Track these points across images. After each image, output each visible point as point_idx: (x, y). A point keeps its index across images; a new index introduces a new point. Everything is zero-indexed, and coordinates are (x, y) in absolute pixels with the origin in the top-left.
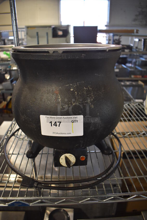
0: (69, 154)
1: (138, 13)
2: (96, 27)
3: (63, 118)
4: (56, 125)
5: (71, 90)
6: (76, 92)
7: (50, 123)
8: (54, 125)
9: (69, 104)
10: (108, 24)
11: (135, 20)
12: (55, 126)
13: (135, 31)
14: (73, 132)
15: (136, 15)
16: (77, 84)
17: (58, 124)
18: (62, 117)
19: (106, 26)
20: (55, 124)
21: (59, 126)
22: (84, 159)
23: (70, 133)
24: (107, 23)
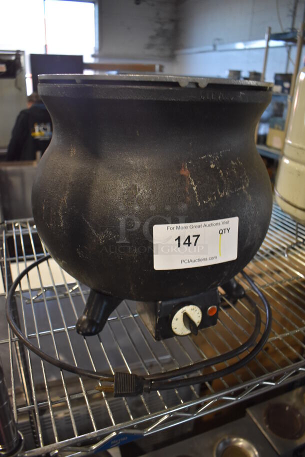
0: (191, 307)
1: (154, 33)
2: (81, 57)
3: (205, 225)
4: (189, 244)
5: (211, 166)
6: (221, 171)
7: (176, 240)
8: (184, 244)
9: (213, 196)
10: (97, 53)
11: (150, 46)
12: (187, 245)
13: (157, 67)
14: (220, 254)
15: (152, 37)
16: (219, 155)
17: (193, 240)
18: (203, 223)
19: (93, 56)
20: (187, 242)
21: (195, 245)
22: (214, 313)
23: (216, 257)
24: (96, 51)
